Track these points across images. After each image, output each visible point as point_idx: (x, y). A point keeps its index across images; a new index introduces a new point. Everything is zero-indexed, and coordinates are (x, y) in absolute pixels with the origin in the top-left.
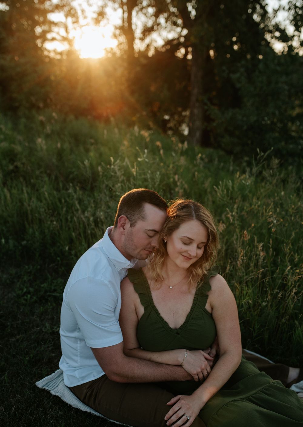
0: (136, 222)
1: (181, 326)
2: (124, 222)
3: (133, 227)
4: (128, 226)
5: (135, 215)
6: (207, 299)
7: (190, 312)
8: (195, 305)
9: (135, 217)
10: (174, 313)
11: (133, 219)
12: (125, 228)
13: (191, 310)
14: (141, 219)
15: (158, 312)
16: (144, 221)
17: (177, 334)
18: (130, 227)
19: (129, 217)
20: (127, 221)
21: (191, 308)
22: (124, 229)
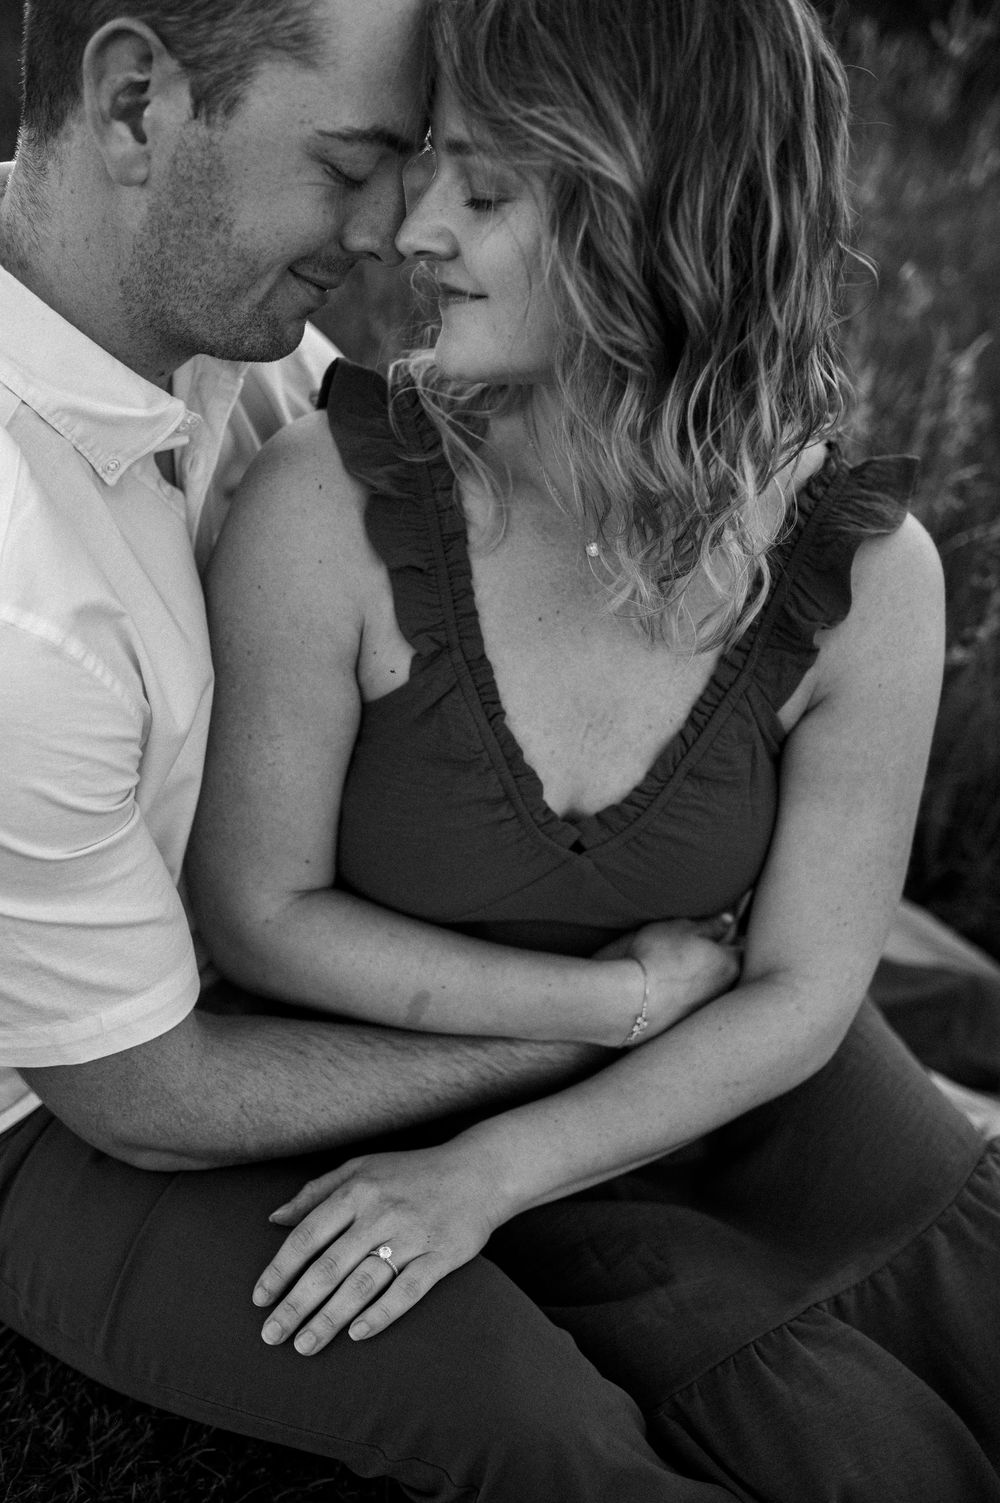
0: (243, 73)
1: (613, 809)
2: (140, 77)
3: (219, 119)
4: (169, 109)
5: (230, 18)
6: (803, 668)
7: (681, 734)
8: (720, 693)
9: (227, 32)
10: (590, 726)
11: (212, 49)
12: (146, 126)
13: (691, 720)
14: (287, 49)
15: (497, 702)
16: (308, 62)
17: (577, 847)
18: (196, 116)
19: (171, 29)
20: (166, 65)
21: (695, 709)
22: (141, 138)
